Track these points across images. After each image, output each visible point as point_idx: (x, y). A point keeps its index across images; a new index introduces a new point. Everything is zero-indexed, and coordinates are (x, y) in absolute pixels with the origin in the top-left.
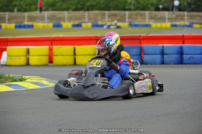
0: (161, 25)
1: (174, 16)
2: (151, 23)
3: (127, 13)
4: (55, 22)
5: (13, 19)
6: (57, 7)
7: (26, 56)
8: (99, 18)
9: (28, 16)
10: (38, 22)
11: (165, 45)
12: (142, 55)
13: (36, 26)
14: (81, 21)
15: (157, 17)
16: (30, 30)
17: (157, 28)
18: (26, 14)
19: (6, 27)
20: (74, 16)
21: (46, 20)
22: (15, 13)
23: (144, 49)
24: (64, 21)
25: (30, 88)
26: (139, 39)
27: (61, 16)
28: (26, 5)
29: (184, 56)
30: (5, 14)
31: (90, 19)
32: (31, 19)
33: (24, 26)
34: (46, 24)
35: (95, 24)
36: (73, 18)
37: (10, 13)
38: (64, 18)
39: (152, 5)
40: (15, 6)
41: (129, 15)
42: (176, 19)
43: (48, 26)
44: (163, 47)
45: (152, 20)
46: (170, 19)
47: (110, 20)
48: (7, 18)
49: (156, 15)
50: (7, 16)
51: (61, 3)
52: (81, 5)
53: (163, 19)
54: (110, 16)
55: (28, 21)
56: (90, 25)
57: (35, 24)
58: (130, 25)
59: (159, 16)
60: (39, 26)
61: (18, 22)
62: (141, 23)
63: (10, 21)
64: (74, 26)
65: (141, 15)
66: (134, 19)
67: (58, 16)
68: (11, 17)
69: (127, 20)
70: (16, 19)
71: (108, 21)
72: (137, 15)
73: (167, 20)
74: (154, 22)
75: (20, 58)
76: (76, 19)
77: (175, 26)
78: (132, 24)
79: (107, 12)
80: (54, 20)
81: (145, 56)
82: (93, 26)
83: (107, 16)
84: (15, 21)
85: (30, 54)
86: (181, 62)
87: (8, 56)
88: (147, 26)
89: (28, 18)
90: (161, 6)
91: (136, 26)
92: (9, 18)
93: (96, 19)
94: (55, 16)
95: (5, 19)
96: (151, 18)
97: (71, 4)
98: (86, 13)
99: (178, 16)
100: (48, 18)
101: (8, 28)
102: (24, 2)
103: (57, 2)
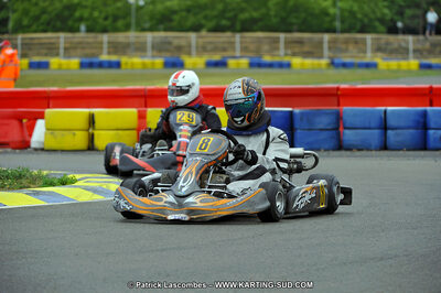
0: (399, 66)
1: (427, 45)
2: (378, 60)
3: (326, 37)
4: (168, 55)
5: (75, 48)
6: (174, 24)
7: (88, 130)
8: (266, 47)
9: (109, 43)
10: (131, 56)
11: (389, 108)
12: (341, 129)
13: (126, 63)
14: (226, 54)
15: (389, 47)
16: (113, 72)
17: (389, 70)
18: (105, 38)
19: (60, 65)
20: (210, 43)
21: (149, 53)
22: (82, 35)
23: (345, 117)
24: (189, 54)
25: (81, 200)
26: (336, 95)
27: (183, 43)
28: (106, 18)
29: (431, 132)
30: (58, 38)
31: (244, 49)
32: (116, 48)
33: (101, 65)
34: (147, 61)
35: (256, 60)
36: (209, 47)
37: (70, 35)
38: (190, 46)
39: (382, 21)
40: (81, 19)
41: (329, 42)
42: (431, 52)
43: (153, 64)
44: (385, 112)
45: (379, 54)
46: (418, 52)
47: (289, 52)
48: (62, 46)
49: (387, 43)
50: (62, 41)
51: (184, 14)
52: (229, 19)
53: (402, 52)
54: (288, 43)
55: (109, 53)
56: (244, 62)
57: (124, 60)
58: (333, 64)
59: (396, 46)
60: (133, 64)
61: (86, 56)
62: (357, 61)
63: (69, 52)
64: (210, 64)
65: (356, 42)
66: (342, 51)
67: (176, 42)
68: (71, 43)
69: (326, 52)
70: (83, 48)
71: (286, 55)
72: (347, 42)
73: (411, 55)
74: (384, 59)
75: (74, 134)
76: (215, 49)
77: (429, 67)
78: (336, 61)
79: (282, 36)
80: (167, 51)
81: (347, 132)
82: (252, 65)
83: (282, 45)
84: (79, 51)
85: (97, 125)
86: (423, 145)
87: (48, 129)
88: (368, 66)
89: (109, 48)
90: (400, 25)
91: (345, 65)
92: (67, 45)
93: (258, 51)
94: (170, 43)
95: (58, 48)
96: (378, 49)
97: (206, 17)
98: (238, 37)
99: (434, 45)
100: (153, 48)
101: (64, 67)
102: (101, 12)
103: (174, 12)
